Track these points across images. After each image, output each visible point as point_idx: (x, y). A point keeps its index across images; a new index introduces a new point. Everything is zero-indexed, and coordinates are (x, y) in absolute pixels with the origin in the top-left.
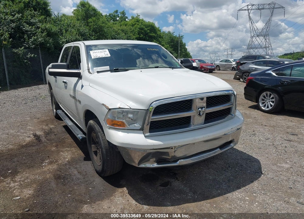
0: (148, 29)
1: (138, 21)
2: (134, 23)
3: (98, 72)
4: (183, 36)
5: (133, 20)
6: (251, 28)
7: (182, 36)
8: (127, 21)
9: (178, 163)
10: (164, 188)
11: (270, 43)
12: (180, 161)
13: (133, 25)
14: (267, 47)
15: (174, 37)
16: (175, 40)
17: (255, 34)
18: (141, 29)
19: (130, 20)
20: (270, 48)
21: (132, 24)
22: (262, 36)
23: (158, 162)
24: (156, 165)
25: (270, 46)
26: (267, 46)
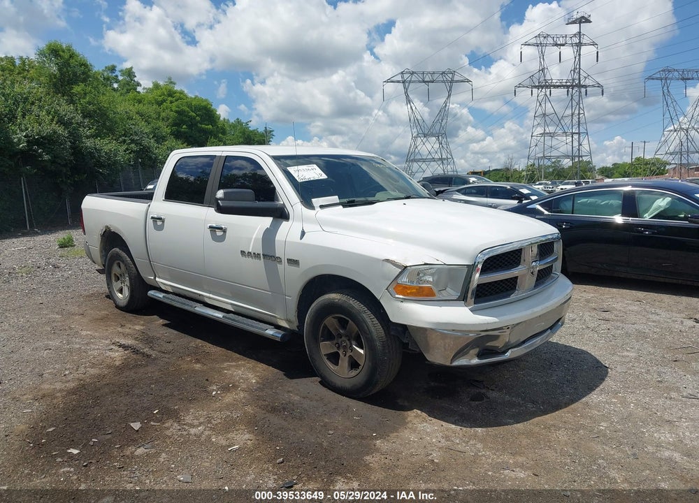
0: (197, 115)
1: (171, 94)
2: (160, 99)
3: (322, 207)
4: (273, 131)
5: (159, 92)
6: (412, 119)
7: (271, 131)
8: (139, 92)
9: (508, 355)
10: (480, 402)
11: (450, 151)
12: (510, 351)
13: (160, 103)
14: (445, 159)
15: (251, 131)
16: (256, 139)
17: (421, 132)
18: (180, 113)
19: (149, 91)
20: (449, 160)
21: (156, 100)
22: (433, 135)
23: (480, 356)
24: (475, 361)
25: (449, 156)
26: (444, 156)
